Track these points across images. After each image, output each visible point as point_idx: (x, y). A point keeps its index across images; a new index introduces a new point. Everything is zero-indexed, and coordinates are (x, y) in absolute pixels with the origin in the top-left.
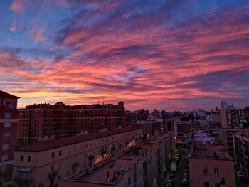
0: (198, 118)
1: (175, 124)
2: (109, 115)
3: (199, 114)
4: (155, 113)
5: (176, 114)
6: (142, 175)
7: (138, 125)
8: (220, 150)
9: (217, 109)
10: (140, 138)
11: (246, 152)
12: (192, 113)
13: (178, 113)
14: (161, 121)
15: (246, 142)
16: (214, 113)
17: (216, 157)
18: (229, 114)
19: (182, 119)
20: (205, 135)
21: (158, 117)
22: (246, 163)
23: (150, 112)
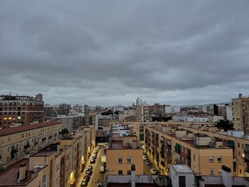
0: (117, 113)
1: (97, 118)
2: (24, 109)
3: (119, 109)
4: (78, 108)
5: (98, 109)
7: (58, 119)
8: (133, 141)
9: (133, 105)
10: (60, 133)
11: (153, 142)
12: (113, 108)
13: (100, 107)
14: (83, 115)
15: (153, 133)
16: (131, 108)
17: (129, 147)
18: (142, 110)
19: (103, 114)
20: (122, 128)
21: (80, 111)
22: (152, 151)
23: (72, 107)
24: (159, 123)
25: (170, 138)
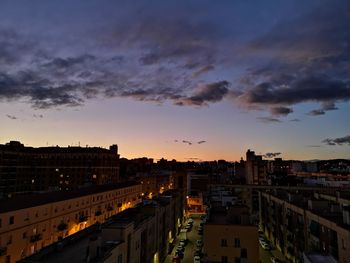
1: (189, 177)
2: (95, 164)
3: (220, 166)
6: (139, 250)
9: (242, 161)
10: (140, 197)
11: (273, 216)
13: (193, 163)
15: (274, 202)
17: (237, 221)
18: (256, 167)
19: (197, 173)
20: (226, 193)
22: (273, 230)
23: (155, 161)
24: (283, 187)
25: (301, 211)
